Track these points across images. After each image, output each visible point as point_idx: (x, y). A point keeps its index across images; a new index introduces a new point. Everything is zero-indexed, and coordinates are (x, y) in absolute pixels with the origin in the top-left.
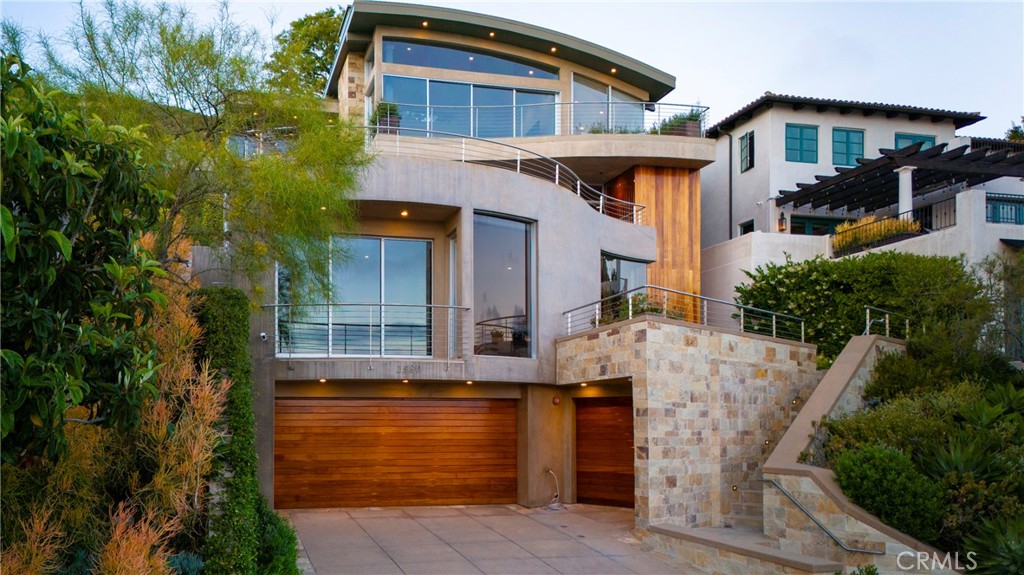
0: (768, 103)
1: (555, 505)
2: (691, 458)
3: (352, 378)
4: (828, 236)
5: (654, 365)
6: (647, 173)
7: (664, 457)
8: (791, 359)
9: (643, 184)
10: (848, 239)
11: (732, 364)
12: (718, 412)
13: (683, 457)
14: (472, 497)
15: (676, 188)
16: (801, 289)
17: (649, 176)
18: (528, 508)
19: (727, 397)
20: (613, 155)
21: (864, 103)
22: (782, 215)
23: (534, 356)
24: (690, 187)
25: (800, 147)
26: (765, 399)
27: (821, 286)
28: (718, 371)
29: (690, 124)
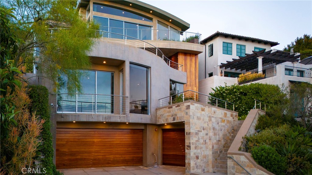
0: (218, 35)
1: (156, 166)
2: (203, 149)
3: (86, 121)
4: (237, 78)
5: (192, 117)
6: (182, 55)
7: (195, 149)
8: (231, 116)
9: (181, 58)
10: (243, 79)
11: (215, 117)
12: (211, 134)
13: (201, 149)
14: (127, 164)
15: (191, 60)
16: (231, 94)
17: (182, 56)
18: (147, 167)
19: (214, 129)
20: (172, 48)
21: (246, 37)
22: (222, 71)
23: (149, 114)
24: (195, 60)
25: (227, 50)
26: (224, 129)
27: (237, 93)
28: (211, 120)
29: (195, 39)
